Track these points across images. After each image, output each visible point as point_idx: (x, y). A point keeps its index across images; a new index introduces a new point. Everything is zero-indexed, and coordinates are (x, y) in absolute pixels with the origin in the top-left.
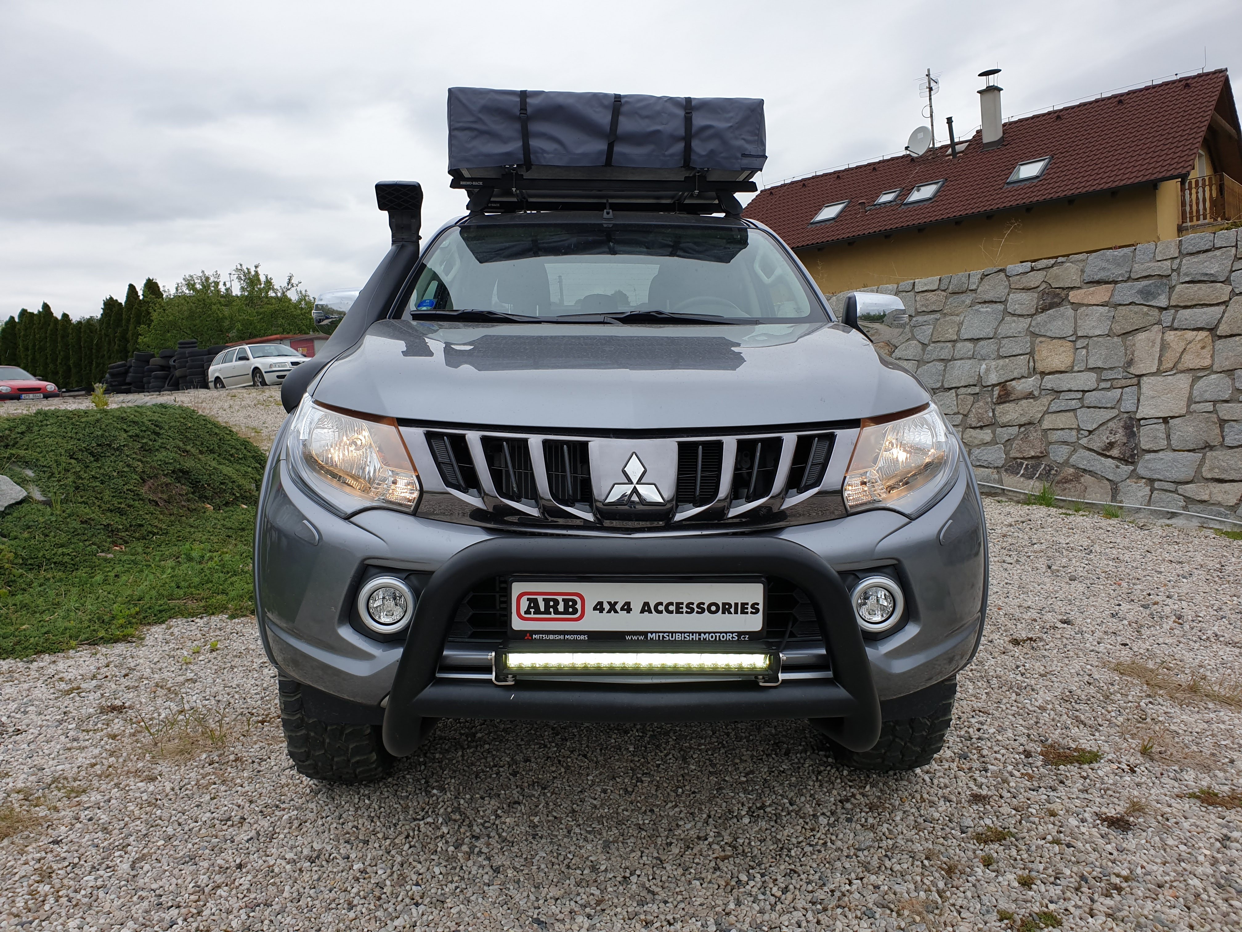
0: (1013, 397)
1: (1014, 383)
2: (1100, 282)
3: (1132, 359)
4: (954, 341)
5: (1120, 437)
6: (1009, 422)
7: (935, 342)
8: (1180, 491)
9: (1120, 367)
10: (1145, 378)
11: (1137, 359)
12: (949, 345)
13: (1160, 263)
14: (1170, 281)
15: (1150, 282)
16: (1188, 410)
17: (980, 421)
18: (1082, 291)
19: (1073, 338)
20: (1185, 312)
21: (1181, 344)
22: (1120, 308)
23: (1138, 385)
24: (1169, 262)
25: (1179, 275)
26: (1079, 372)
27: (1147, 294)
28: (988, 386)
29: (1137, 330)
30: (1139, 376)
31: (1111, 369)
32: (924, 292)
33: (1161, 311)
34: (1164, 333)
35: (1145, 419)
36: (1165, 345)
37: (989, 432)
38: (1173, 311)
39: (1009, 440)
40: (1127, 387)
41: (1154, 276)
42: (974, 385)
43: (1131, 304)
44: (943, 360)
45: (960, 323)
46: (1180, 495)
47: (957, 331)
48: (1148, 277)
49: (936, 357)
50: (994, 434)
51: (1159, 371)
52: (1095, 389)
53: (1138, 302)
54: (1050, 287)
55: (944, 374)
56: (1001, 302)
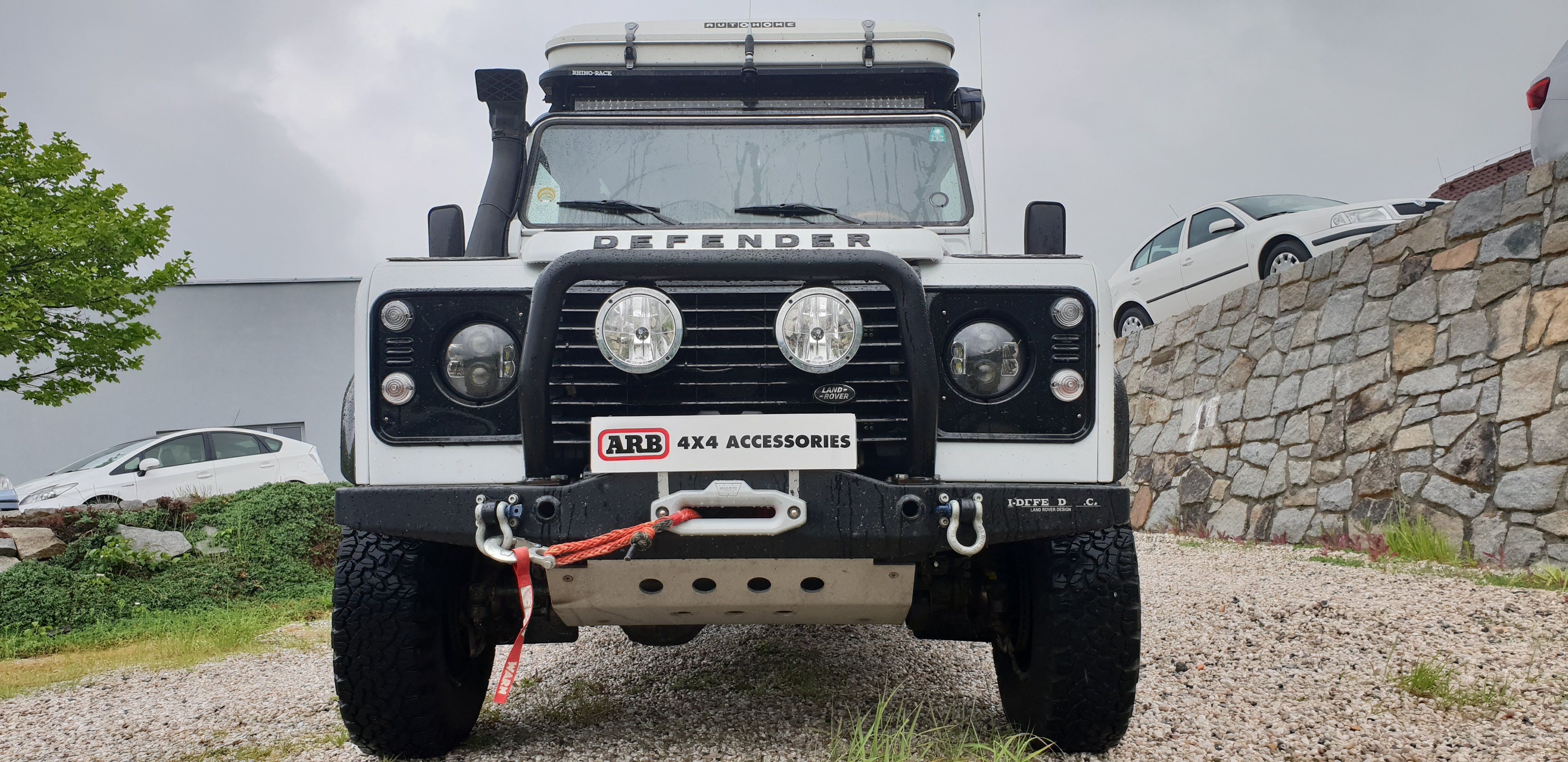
0: (1367, 410)
1: (1367, 392)
2: (1465, 237)
3: (1495, 339)
4: (1312, 344)
5: (1476, 452)
6: (1360, 446)
7: (1294, 349)
8: (1540, 524)
9: (1481, 352)
10: (1507, 364)
11: (1500, 338)
12: (1307, 351)
13: (1531, 198)
14: (1542, 221)
15: (1519, 226)
16: (1552, 403)
17: (1329, 449)
18: (1445, 253)
19: (1435, 320)
20: (1556, 263)
21: (1550, 307)
22: (1486, 269)
23: (1500, 374)
24: (1541, 194)
25: (1553, 210)
26: (1439, 365)
27: (1515, 243)
28: (1341, 400)
29: (1503, 296)
30: (1502, 362)
31: (1472, 356)
32: (1288, 284)
33: (1531, 266)
34: (1532, 295)
35: (1505, 422)
36: (1531, 313)
37: (1338, 463)
38: (1543, 263)
39: (1358, 471)
40: (1488, 378)
41: (1524, 217)
42: (1328, 400)
43: (1498, 261)
44: (1300, 372)
45: (1319, 320)
46: (1539, 529)
47: (1316, 330)
48: (1517, 220)
49: (1293, 369)
50: (1343, 464)
51: (1524, 351)
52: (1454, 388)
53: (1505, 257)
54: (1413, 253)
55: (1299, 390)
56: (1362, 284)
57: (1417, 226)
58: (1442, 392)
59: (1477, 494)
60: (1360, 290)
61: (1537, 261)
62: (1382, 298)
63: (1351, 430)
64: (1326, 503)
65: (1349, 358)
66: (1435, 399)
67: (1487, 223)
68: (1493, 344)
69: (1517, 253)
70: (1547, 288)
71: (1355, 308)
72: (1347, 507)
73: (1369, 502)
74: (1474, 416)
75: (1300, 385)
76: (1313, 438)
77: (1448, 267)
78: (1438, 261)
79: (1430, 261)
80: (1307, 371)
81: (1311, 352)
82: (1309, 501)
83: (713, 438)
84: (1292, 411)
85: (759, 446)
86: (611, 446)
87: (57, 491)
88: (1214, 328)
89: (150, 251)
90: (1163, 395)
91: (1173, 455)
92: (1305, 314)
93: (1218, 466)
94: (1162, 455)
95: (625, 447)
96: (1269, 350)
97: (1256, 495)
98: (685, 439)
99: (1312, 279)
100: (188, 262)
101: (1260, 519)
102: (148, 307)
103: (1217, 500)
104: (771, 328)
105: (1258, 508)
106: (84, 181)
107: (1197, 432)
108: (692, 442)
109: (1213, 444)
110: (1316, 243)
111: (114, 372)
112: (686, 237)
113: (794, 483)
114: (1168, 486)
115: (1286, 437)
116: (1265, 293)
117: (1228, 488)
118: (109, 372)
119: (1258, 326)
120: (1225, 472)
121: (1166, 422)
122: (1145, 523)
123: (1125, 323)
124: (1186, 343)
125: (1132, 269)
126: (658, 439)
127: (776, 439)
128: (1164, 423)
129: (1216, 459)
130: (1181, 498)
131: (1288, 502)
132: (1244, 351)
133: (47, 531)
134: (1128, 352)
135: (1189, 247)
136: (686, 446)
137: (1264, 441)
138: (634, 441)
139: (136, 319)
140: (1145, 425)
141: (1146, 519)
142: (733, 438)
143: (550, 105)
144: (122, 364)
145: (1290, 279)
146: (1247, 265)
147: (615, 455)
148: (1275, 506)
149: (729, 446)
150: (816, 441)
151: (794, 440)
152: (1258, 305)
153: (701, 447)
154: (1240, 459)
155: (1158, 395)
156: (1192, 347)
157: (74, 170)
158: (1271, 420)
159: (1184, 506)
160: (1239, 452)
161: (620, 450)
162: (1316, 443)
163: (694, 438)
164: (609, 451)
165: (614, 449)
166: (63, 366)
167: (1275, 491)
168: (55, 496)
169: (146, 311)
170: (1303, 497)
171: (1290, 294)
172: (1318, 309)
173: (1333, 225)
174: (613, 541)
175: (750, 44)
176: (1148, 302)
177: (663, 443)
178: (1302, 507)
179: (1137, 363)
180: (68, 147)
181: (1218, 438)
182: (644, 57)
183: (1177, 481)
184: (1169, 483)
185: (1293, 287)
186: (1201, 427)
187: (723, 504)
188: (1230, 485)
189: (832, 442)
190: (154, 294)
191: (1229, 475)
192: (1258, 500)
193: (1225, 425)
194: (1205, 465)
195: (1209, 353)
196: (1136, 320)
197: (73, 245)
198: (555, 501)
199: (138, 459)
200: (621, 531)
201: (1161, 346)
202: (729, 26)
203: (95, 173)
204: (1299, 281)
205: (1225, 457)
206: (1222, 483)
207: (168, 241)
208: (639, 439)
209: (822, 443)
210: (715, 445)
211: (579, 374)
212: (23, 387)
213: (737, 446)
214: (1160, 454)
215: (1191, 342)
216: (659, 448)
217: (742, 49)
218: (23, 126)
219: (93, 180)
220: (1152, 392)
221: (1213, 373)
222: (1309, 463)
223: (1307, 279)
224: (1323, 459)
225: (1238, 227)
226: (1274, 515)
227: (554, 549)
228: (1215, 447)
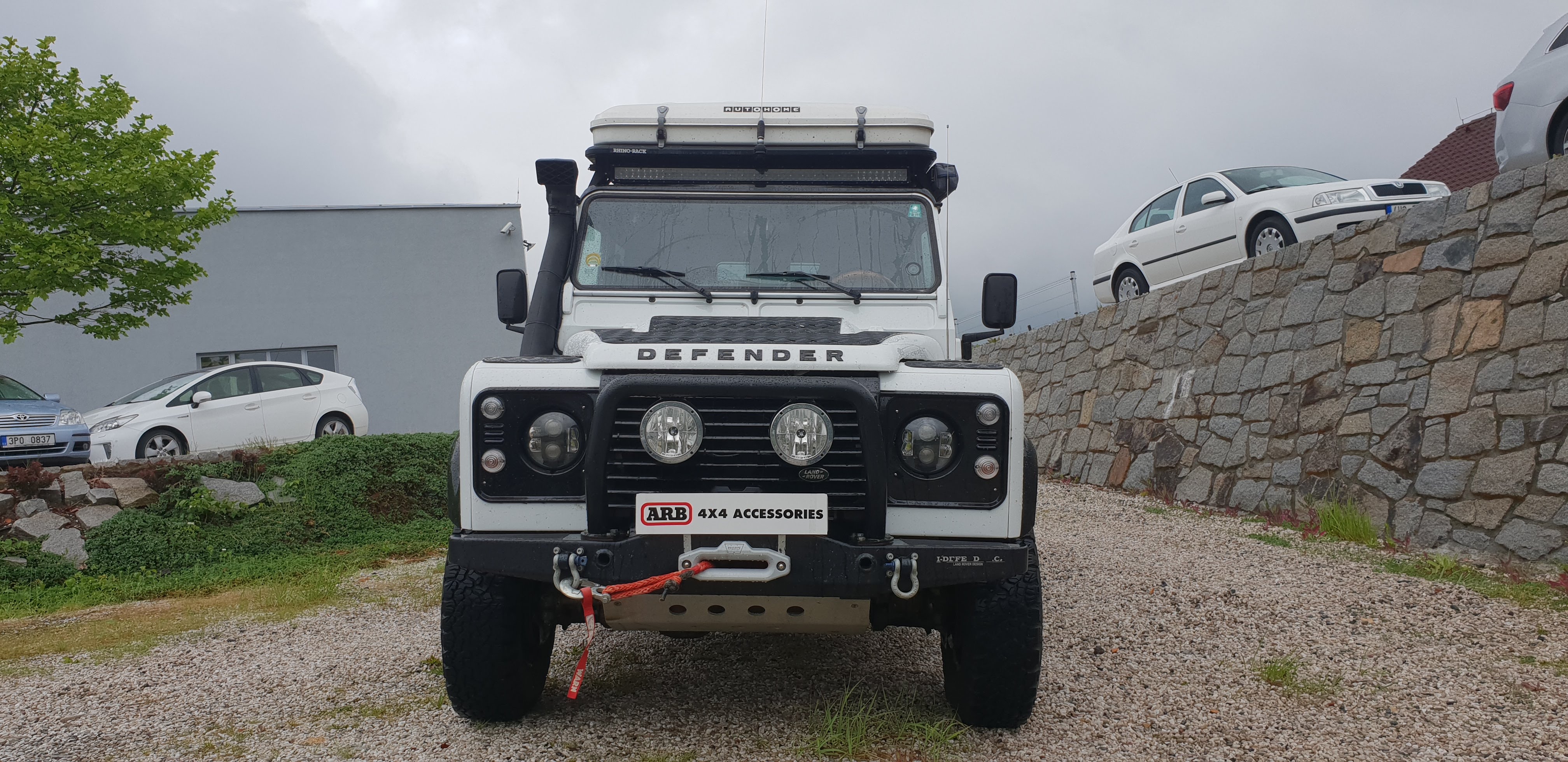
0: (1319, 395)
1: (1320, 379)
2: (1413, 243)
3: (1428, 341)
4: (1277, 330)
5: (1404, 443)
6: (1310, 427)
7: (1262, 332)
8: (1449, 511)
9: (1417, 352)
10: (1436, 365)
11: (1433, 340)
12: (1272, 335)
13: (1469, 214)
14: (1476, 236)
15: (1457, 239)
16: (1469, 404)
17: (1285, 428)
18: (1395, 256)
19: (1381, 318)
20: (1484, 276)
21: (1475, 317)
22: (1427, 275)
23: (1429, 374)
24: (1478, 211)
25: (1486, 227)
26: (1382, 360)
27: (1453, 254)
28: (1298, 383)
29: (1439, 302)
30: (1432, 363)
31: (1409, 354)
32: (1261, 270)
33: (1464, 277)
34: (1462, 305)
35: (1430, 418)
36: (1460, 321)
37: (1291, 441)
38: (1474, 275)
39: (1307, 451)
40: (1420, 377)
41: (1462, 231)
42: (1286, 383)
43: (1437, 269)
44: (1264, 354)
45: (1284, 307)
46: (1448, 516)
47: (1282, 316)
48: (1456, 233)
49: (1259, 350)
50: (1295, 443)
51: (1451, 355)
52: (1392, 382)
53: (1443, 266)
54: (1368, 254)
55: (1263, 371)
56: (1324, 277)
57: (1373, 228)
58: (1382, 385)
59: (1402, 480)
60: (1321, 283)
61: (1469, 273)
62: (1339, 292)
63: (1304, 412)
64: (1278, 477)
65: (1307, 346)
66: (1375, 390)
67: (1432, 232)
68: (1426, 346)
69: (1453, 264)
70: (1474, 299)
71: (1315, 299)
72: (1296, 483)
73: (1314, 479)
74: (1406, 409)
75: (1264, 366)
76: (1271, 417)
77: (1396, 270)
78: (1388, 264)
79: (1382, 263)
80: (1271, 354)
81: (1276, 336)
82: (1264, 474)
83: (724, 511)
84: (1255, 390)
85: (757, 517)
86: (650, 515)
87: (120, 422)
88: (1194, 305)
89: (197, 193)
90: (1146, 363)
91: (1150, 421)
92: (1273, 300)
93: (1189, 435)
94: (1142, 419)
95: (660, 516)
96: (1240, 331)
97: (1220, 465)
98: (703, 511)
99: (1282, 267)
100: (230, 200)
101: (1222, 487)
102: (194, 244)
103: (1187, 467)
104: (767, 438)
105: (1221, 476)
106: (134, 125)
107: (1173, 401)
108: (708, 513)
109: (1186, 414)
110: (1299, 220)
111: (164, 306)
112: (706, 351)
113: (782, 544)
114: (1144, 450)
115: (1249, 413)
116: (1241, 276)
117: (1197, 455)
118: (159, 306)
119: (1232, 308)
120: (1195, 441)
121: (1147, 389)
122: (1123, 482)
123: (1122, 283)
124: (1169, 316)
125: (1130, 231)
126: (684, 510)
127: (769, 512)
128: (1145, 390)
129: (1187, 428)
130: (1155, 462)
131: (1246, 474)
132: (1219, 329)
133: (140, 482)
134: (1117, 319)
135: (1183, 215)
136: (704, 515)
137: (1230, 415)
138: (667, 511)
139: (184, 256)
140: (1128, 390)
141: (1124, 479)
142: (738, 511)
143: (594, 172)
144: (171, 298)
145: (1262, 266)
146: (1235, 237)
147: (653, 521)
148: (1236, 475)
149: (735, 517)
150: (798, 514)
151: (782, 513)
152: (1233, 287)
153: (715, 517)
154: (1208, 430)
155: (1141, 363)
156: (1173, 321)
157: (123, 113)
158: (1237, 397)
159: (1158, 469)
160: (1208, 423)
161: (657, 518)
162: (1274, 421)
163: (710, 510)
164: (649, 519)
165: (653, 517)
166: (117, 301)
167: (1237, 462)
168: (118, 426)
169: (193, 248)
170: (1260, 469)
171: (1261, 280)
172: (1284, 297)
173: (1315, 205)
174: (652, 584)
175: (761, 128)
176: (1144, 264)
177: (687, 513)
178: (1257, 479)
179: (1124, 330)
180: (115, 90)
181: (1190, 410)
182: (673, 137)
183: (1152, 445)
184: (1146, 447)
185: (1264, 273)
186: (1177, 397)
187: (730, 559)
188: (1198, 453)
189: (810, 514)
190: (199, 231)
191: (1197, 443)
192: (1221, 469)
193: (1197, 397)
194: (1178, 433)
195: (1188, 328)
196: (1133, 280)
197: (127, 190)
198: (610, 553)
199: (191, 392)
200: (657, 578)
201: (1147, 316)
202: (745, 110)
203: (144, 118)
204: (1270, 268)
205: (1196, 427)
206: (1191, 451)
207: (213, 183)
208: (671, 510)
209: (803, 515)
210: (725, 516)
211: (627, 457)
212: (83, 322)
213: (741, 517)
214: (1139, 419)
215: (1173, 315)
216: (685, 517)
217: (755, 132)
218: (75, 72)
219: (142, 125)
220: (1136, 360)
221: (1191, 347)
222: (1267, 439)
223: (1277, 267)
224: (1279, 437)
225: (1229, 199)
226: (1234, 484)
227: (610, 588)
228: (1187, 417)
